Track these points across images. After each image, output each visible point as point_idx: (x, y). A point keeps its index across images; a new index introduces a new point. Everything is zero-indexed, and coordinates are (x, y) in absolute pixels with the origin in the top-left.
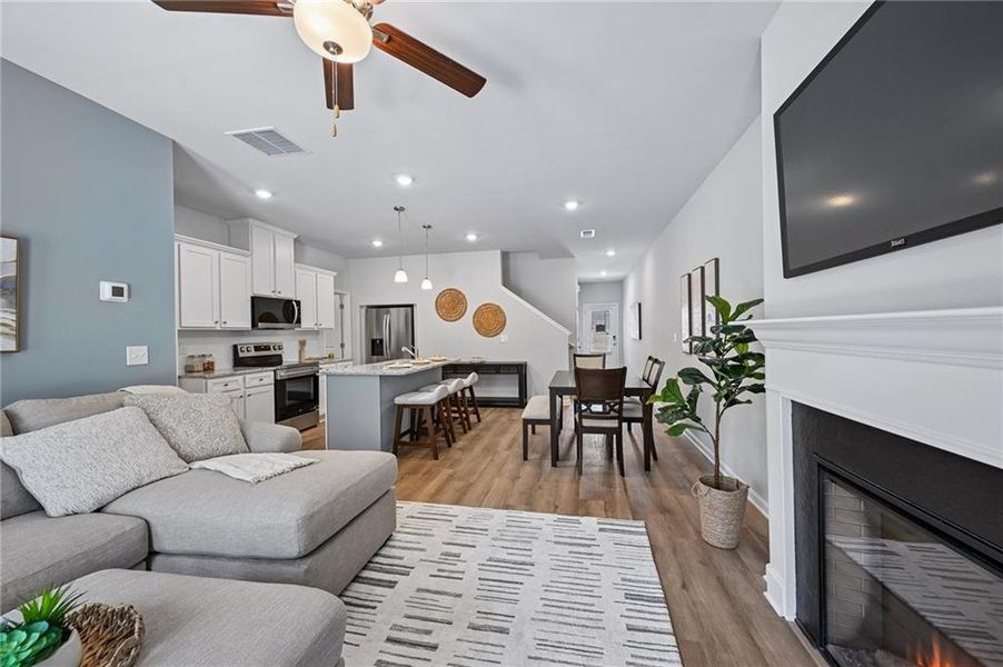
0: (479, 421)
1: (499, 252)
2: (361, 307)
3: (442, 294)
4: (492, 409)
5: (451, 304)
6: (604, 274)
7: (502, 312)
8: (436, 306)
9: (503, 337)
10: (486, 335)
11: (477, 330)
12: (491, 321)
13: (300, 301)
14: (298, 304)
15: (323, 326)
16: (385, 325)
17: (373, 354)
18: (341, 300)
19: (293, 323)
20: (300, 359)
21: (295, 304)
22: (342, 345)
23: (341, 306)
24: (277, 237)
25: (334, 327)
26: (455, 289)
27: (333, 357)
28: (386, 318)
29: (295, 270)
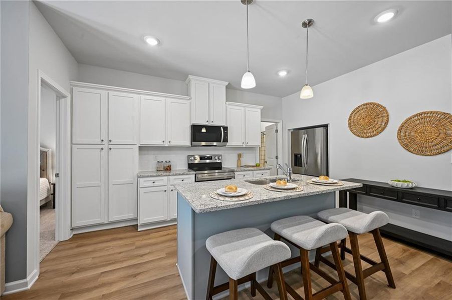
2: (289, 130)
3: (356, 111)
5: (367, 119)
8: (350, 125)
10: (420, 152)
11: (406, 147)
12: (429, 135)
13: (227, 127)
14: (226, 128)
15: (250, 144)
16: (304, 143)
17: (296, 165)
18: (277, 127)
19: (220, 142)
20: (238, 166)
21: (222, 130)
22: (277, 158)
23: (277, 131)
24: (211, 85)
25: (260, 144)
26: (371, 104)
27: (259, 166)
28: (305, 137)
29: (227, 107)
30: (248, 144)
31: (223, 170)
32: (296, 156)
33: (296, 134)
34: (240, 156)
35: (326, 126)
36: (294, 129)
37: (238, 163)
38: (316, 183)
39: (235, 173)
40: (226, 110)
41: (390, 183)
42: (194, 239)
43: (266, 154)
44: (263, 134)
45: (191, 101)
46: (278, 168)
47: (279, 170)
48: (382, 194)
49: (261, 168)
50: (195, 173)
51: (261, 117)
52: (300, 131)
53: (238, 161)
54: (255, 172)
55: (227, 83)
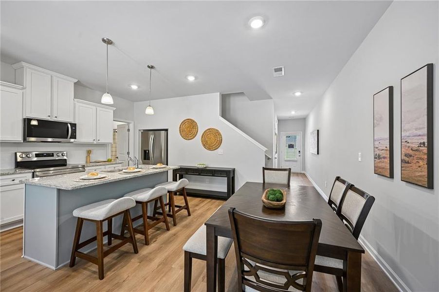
0: (189, 215)
1: (218, 94)
2: (139, 130)
3: (184, 123)
4: (209, 200)
5: (189, 129)
6: (293, 113)
7: (220, 134)
8: (180, 130)
9: (220, 151)
10: (209, 149)
11: (204, 145)
12: (212, 140)
13: (76, 124)
14: (74, 126)
15: (102, 141)
16: (151, 142)
17: (145, 159)
18: (129, 127)
19: (67, 138)
20: (87, 162)
21: (69, 126)
22: (128, 153)
23: (129, 130)
24: (54, 78)
25: (112, 141)
26: (191, 119)
27: (111, 161)
28: (152, 137)
29: (75, 104)
30: (99, 141)
31: (67, 166)
32: (145, 151)
33: (145, 133)
34: (89, 152)
35: (167, 130)
36: (143, 130)
37: (87, 159)
38: (154, 168)
39: (86, 168)
40: (75, 107)
41: (196, 165)
42: (59, 215)
43: (117, 150)
44: (115, 131)
45: (24, 91)
46: (129, 160)
47: (130, 162)
48: (193, 172)
49: (113, 163)
50: (33, 171)
51: (114, 117)
52: (149, 132)
53: (87, 157)
54: (107, 166)
55: (76, 81)
